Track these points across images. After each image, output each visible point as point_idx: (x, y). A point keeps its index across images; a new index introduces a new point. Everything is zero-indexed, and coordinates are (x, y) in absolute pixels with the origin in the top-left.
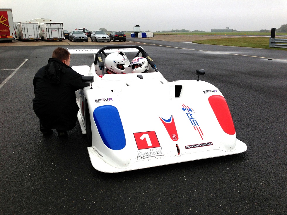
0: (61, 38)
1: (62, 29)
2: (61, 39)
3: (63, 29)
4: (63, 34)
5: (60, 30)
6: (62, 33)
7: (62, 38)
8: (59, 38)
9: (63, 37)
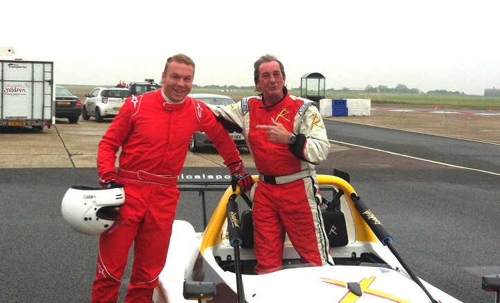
0: (37, 121)
1: (47, 84)
2: (38, 124)
3: (51, 82)
4: (48, 103)
5: (38, 87)
6: (48, 98)
7: (43, 120)
8: (32, 120)
9: (47, 116)
